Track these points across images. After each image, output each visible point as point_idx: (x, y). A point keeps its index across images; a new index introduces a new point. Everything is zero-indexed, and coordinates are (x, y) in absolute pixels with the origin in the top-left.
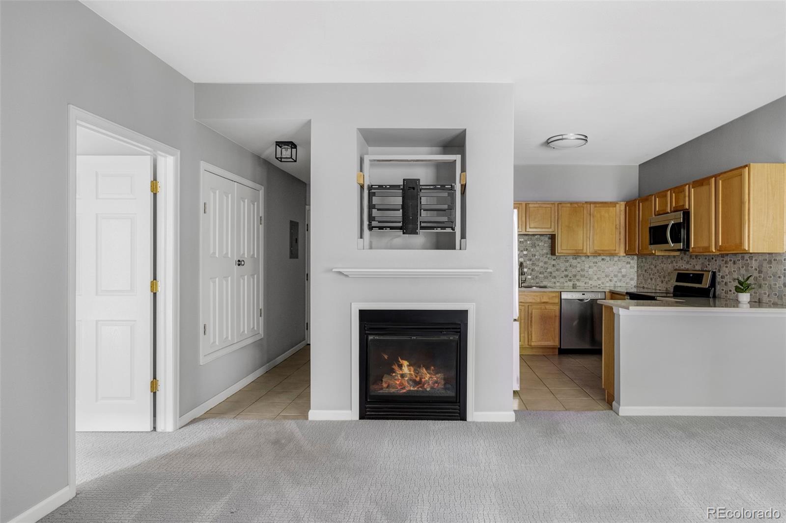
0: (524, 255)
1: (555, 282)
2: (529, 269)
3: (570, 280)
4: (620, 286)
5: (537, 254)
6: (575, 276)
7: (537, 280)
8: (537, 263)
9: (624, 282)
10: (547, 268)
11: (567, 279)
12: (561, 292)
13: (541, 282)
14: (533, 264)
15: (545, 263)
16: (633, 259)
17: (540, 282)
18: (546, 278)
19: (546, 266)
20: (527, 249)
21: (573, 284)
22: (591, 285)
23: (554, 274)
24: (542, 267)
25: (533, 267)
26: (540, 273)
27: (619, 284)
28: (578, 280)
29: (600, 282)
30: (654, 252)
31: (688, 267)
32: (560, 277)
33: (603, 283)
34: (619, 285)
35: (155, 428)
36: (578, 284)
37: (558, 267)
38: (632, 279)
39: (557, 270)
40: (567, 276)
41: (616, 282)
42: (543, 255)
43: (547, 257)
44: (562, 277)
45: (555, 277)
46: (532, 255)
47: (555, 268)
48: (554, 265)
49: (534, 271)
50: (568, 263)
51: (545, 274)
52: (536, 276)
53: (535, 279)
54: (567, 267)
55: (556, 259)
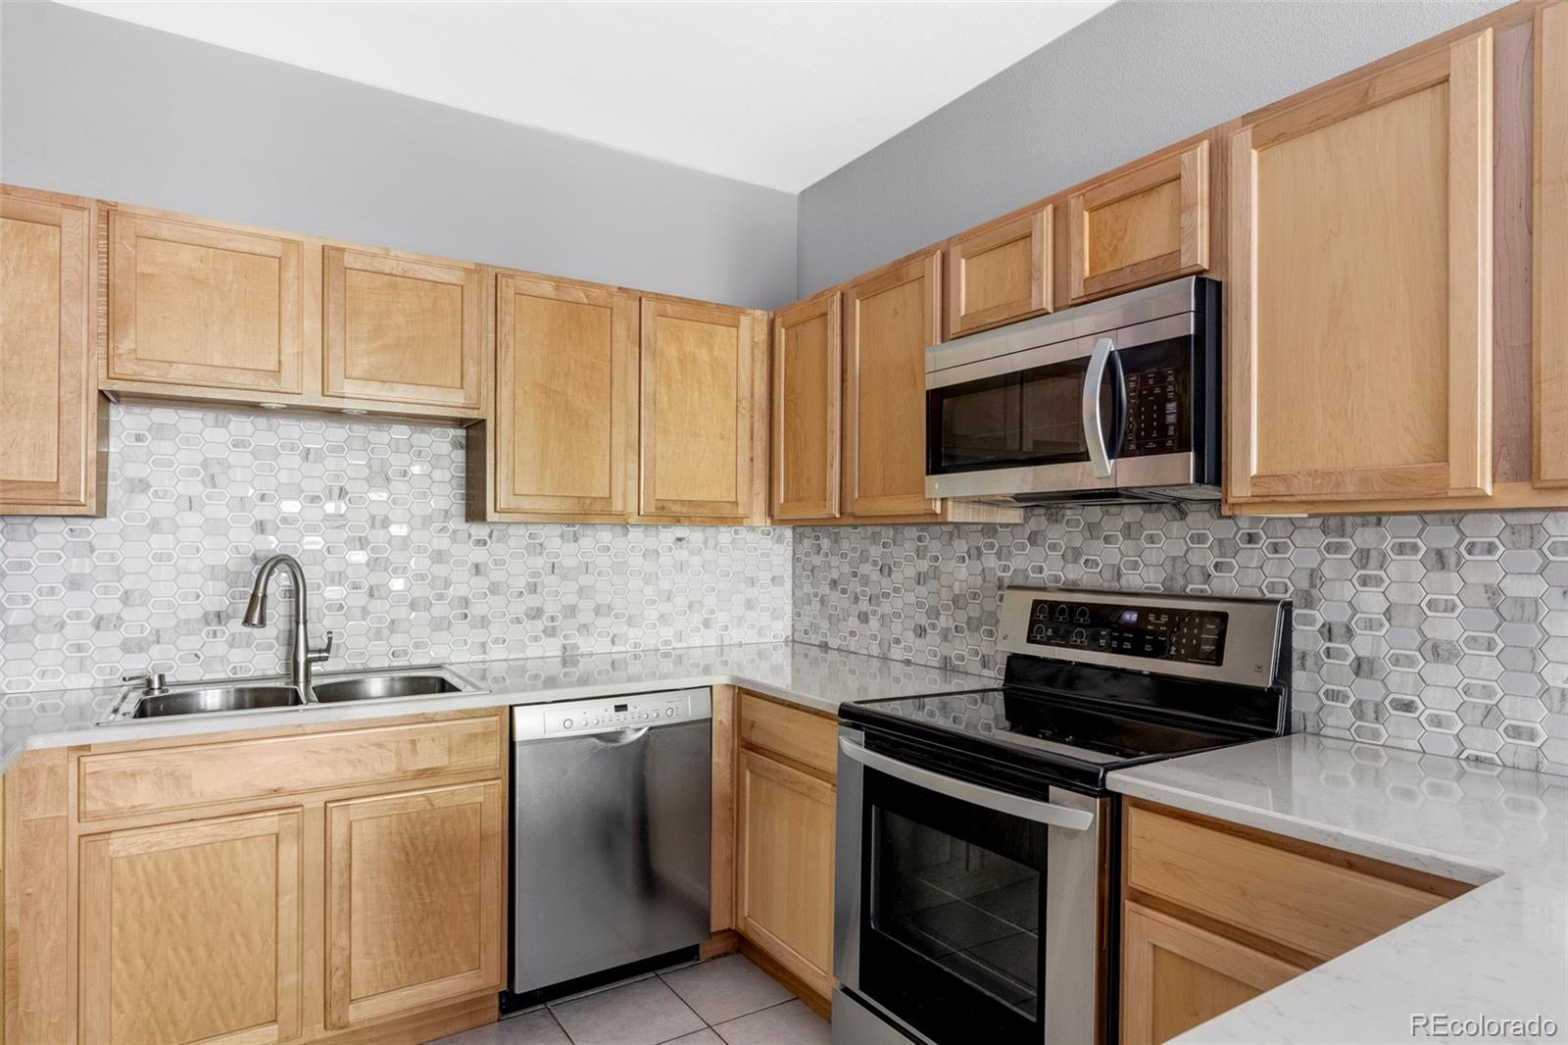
0: (327, 517)
1: (483, 645)
2: (356, 586)
3: (550, 632)
4: (740, 645)
5: (398, 514)
6: (571, 611)
7: (399, 641)
8: (397, 558)
9: (753, 627)
10: (447, 583)
11: (539, 626)
12: (511, 707)
13: (416, 646)
14: (373, 564)
15: (439, 557)
16: (780, 540)
18: (440, 625)
19: (440, 570)
20: (342, 492)
21: (564, 648)
22: (636, 645)
23: (478, 608)
24: (423, 577)
25: (375, 579)
26: (413, 606)
27: (735, 635)
28: (584, 628)
29: (667, 633)
30: (938, 511)
31: (1075, 573)
32: (508, 617)
33: (679, 636)
34: (735, 641)
36: (584, 644)
37: (496, 575)
38: (776, 615)
39: (494, 589)
40: (536, 614)
41: (726, 628)
42: (426, 522)
43: (443, 530)
44: (518, 621)
45: (484, 622)
46: (373, 518)
47: (484, 578)
48: (477, 566)
49: (380, 598)
50: (541, 554)
51: (439, 610)
52: (393, 622)
53: (386, 632)
54: (537, 575)
55: (490, 536)
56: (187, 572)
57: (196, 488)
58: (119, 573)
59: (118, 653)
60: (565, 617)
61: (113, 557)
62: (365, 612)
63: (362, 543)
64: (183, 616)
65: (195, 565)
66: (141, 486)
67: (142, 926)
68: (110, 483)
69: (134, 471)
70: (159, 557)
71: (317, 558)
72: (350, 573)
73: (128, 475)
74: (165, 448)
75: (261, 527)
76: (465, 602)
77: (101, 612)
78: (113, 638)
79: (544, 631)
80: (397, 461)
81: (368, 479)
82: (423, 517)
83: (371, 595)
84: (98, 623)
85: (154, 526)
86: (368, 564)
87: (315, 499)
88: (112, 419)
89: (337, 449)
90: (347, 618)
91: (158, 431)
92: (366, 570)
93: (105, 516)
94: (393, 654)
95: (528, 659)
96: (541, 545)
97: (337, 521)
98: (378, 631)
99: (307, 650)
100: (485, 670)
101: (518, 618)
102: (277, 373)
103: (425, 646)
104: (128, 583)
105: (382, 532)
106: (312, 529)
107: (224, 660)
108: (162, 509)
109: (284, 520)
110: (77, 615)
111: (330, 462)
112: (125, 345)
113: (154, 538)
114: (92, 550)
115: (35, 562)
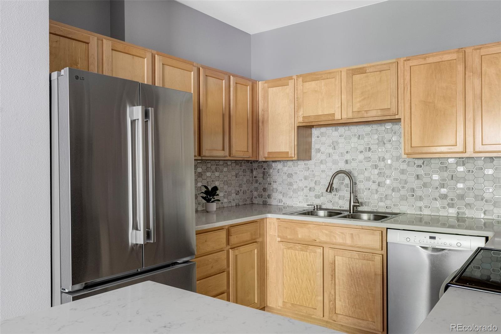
0: (365, 158)
2: (374, 182)
3: (451, 206)
5: (387, 156)
6: (462, 197)
7: (388, 202)
8: (387, 172)
10: (406, 182)
11: (445, 202)
12: (387, 228)
13: (394, 205)
14: (380, 174)
15: (403, 172)
17: (392, 206)
18: (403, 198)
19: (404, 177)
20: (370, 149)
21: (458, 213)
22: (499, 217)
23: (419, 193)
24: (397, 180)
25: (381, 179)
26: (393, 190)
28: (468, 205)
32: (431, 198)
36: (468, 213)
37: (426, 180)
39: (425, 185)
40: (444, 197)
42: (398, 158)
43: (404, 161)
44: (436, 199)
45: (421, 198)
46: (379, 158)
47: (421, 181)
48: (418, 176)
49: (382, 187)
50: (446, 171)
51: (403, 192)
52: (386, 195)
53: (384, 199)
54: (445, 180)
55: (423, 164)
56: (329, 176)
57: (331, 151)
58: (314, 176)
59: (314, 198)
60: (459, 199)
61: (313, 171)
62: (377, 191)
63: (376, 167)
67: (289, 268)
68: (312, 150)
69: (317, 146)
70: (323, 171)
71: (361, 172)
72: (372, 177)
73: (316, 148)
74: (323, 139)
75: (347, 162)
76: (413, 190)
77: (310, 186)
78: (312, 194)
79: (448, 205)
80: (387, 136)
81: (378, 144)
82: (397, 157)
83: (379, 185)
84: (309, 189)
85: (321, 162)
86: (378, 174)
87: (361, 152)
88: (313, 132)
89: (368, 134)
90: (372, 193)
91: (322, 134)
92: (377, 176)
93: (311, 160)
94: (386, 207)
95: (440, 216)
96: (446, 167)
97: (368, 159)
98: (381, 198)
99: (354, 202)
100: (421, 218)
101: (435, 198)
102: (335, 114)
103: (397, 205)
104: (316, 179)
105: (382, 162)
106: (361, 162)
107: (337, 203)
108: (323, 157)
109: (353, 159)
110: (306, 187)
111: (366, 139)
112: (301, 113)
113: (322, 166)
114: (309, 169)
115: (298, 172)
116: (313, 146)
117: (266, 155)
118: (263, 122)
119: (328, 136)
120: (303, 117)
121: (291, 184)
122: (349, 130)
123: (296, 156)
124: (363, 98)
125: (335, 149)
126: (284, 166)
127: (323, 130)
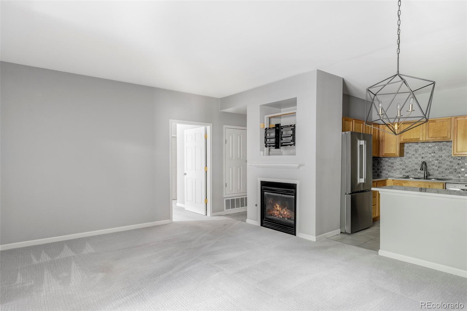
2: (436, 166)
7: (443, 175)
8: (443, 162)
10: (453, 166)
12: (446, 183)
15: (451, 162)
17: (445, 177)
18: (451, 173)
19: (451, 164)
20: (434, 152)
23: (458, 171)
24: (448, 165)
25: (440, 165)
26: (446, 170)
35: (206, 214)
37: (462, 165)
39: (462, 167)
45: (459, 173)
46: (439, 156)
47: (460, 166)
48: (458, 164)
51: (451, 170)
52: (442, 172)
55: (461, 159)
56: (413, 163)
57: (414, 153)
58: (405, 163)
59: (405, 173)
61: (405, 161)
62: (438, 170)
63: (437, 160)
64: (412, 169)
65: (414, 163)
66: (408, 153)
68: (404, 153)
69: (407, 151)
70: (410, 162)
71: (430, 162)
72: (435, 164)
74: (411, 148)
75: (422, 158)
76: (456, 169)
78: (404, 171)
80: (443, 147)
81: (438, 150)
82: (448, 156)
83: (439, 167)
84: (403, 169)
85: (409, 158)
87: (430, 154)
88: (405, 146)
90: (435, 171)
91: (410, 146)
92: (438, 164)
93: (404, 157)
94: (442, 177)
97: (433, 157)
98: (440, 173)
99: (426, 174)
100: (460, 181)
102: (419, 138)
103: (448, 176)
104: (406, 165)
105: (441, 158)
106: (430, 158)
107: (417, 175)
108: (410, 156)
109: (426, 157)
110: (401, 168)
111: (433, 148)
112: (402, 138)
113: (409, 159)
114: (402, 160)
115: (397, 162)
116: (405, 151)
117: (383, 155)
118: (382, 141)
119: (413, 147)
120: (403, 139)
121: (393, 167)
122: (424, 144)
123: (399, 155)
124: (434, 132)
125: (416, 152)
126: (389, 159)
127: (410, 144)
